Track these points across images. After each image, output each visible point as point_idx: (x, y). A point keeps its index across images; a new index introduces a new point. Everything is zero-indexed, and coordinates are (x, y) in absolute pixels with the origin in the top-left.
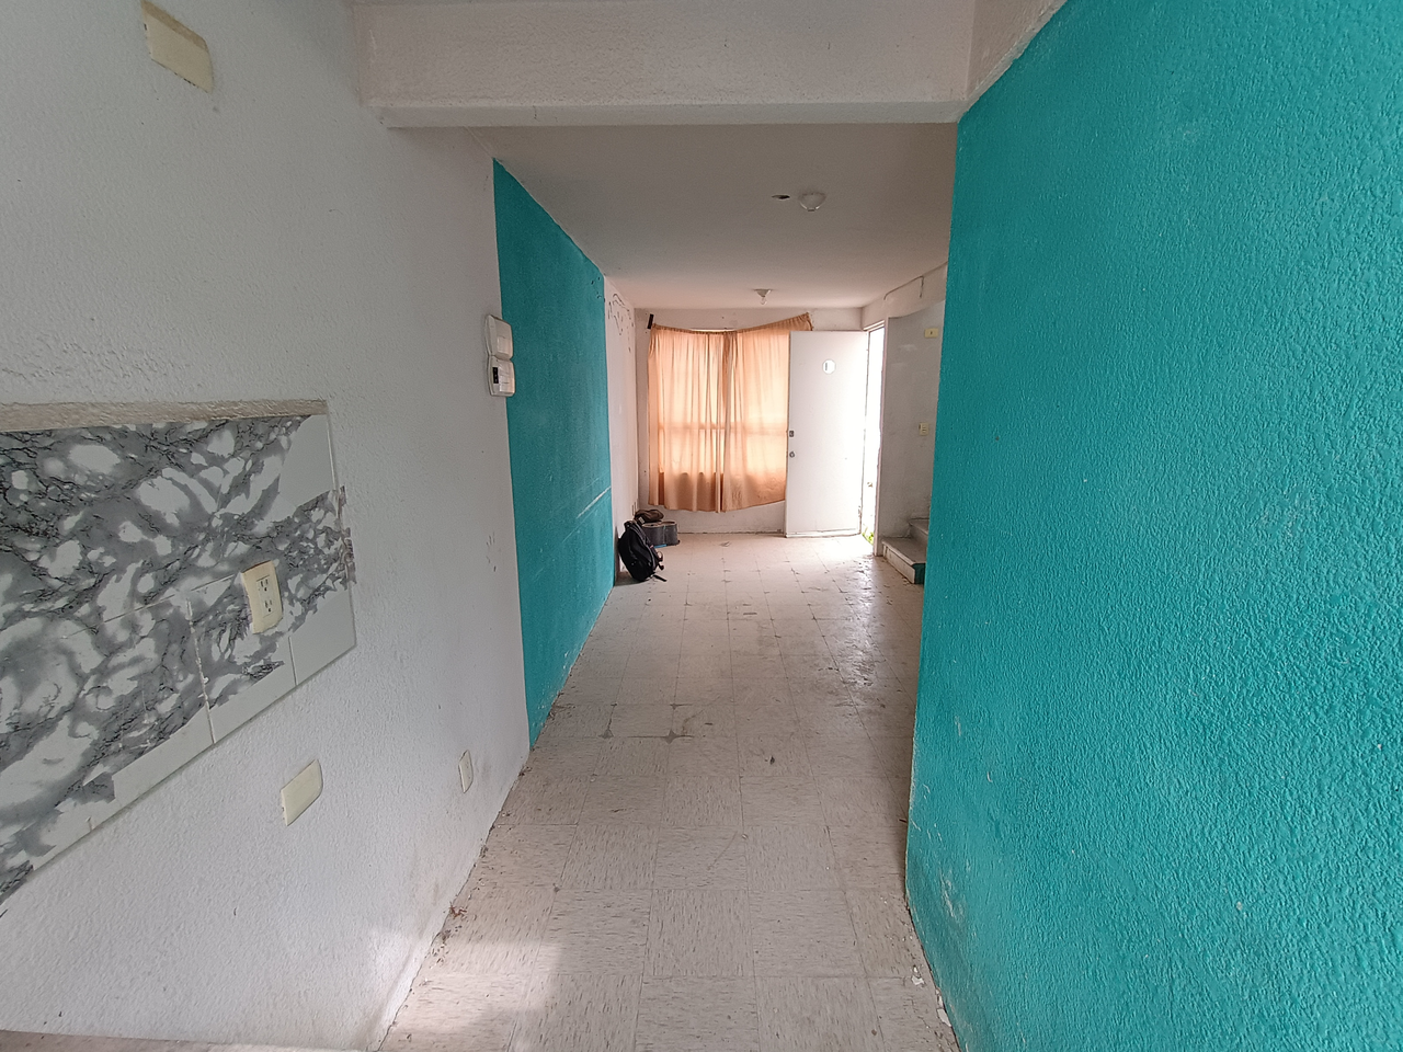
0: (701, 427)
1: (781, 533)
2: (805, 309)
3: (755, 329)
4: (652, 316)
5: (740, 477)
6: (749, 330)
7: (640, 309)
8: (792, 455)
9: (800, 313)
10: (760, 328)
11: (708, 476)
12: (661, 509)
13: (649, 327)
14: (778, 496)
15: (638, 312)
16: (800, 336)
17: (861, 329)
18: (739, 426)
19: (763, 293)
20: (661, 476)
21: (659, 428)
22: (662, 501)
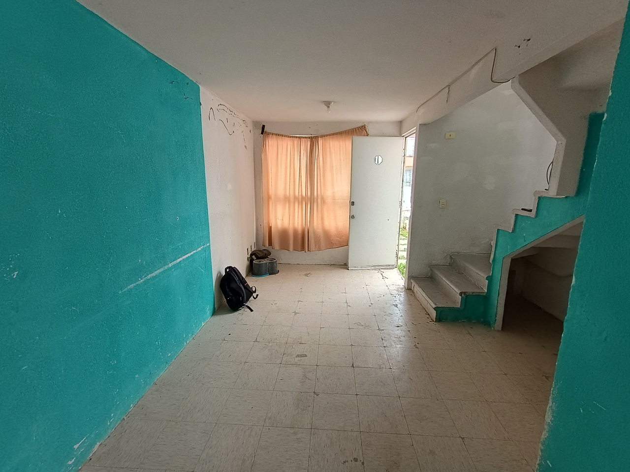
0: (295, 198)
1: (345, 266)
2: (363, 122)
3: (330, 135)
4: (264, 126)
5: (319, 230)
6: (327, 135)
7: (256, 122)
8: (352, 217)
9: (360, 125)
10: (333, 134)
11: (300, 229)
12: (270, 249)
13: (262, 133)
14: (344, 243)
15: (255, 123)
16: (359, 139)
17: (400, 135)
18: (319, 197)
19: (328, 104)
20: (270, 229)
21: (269, 198)
22: (270, 244)
